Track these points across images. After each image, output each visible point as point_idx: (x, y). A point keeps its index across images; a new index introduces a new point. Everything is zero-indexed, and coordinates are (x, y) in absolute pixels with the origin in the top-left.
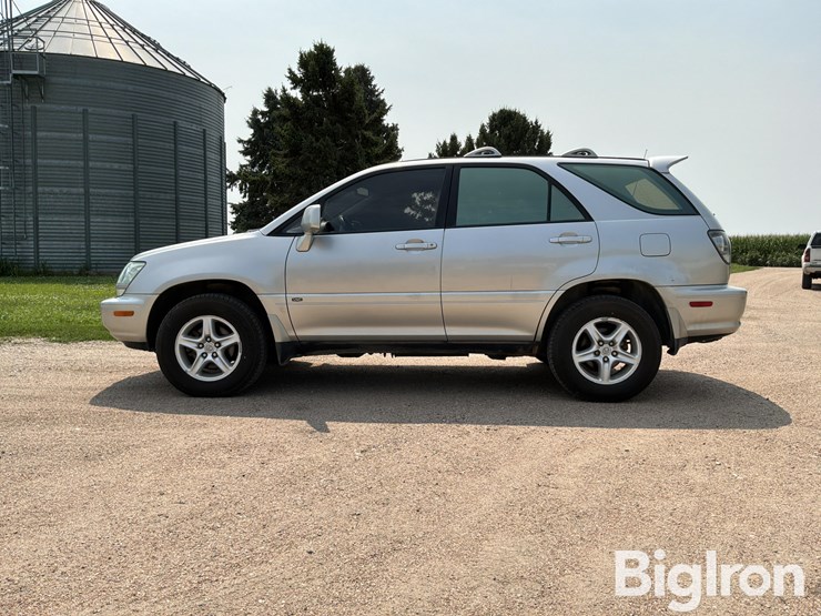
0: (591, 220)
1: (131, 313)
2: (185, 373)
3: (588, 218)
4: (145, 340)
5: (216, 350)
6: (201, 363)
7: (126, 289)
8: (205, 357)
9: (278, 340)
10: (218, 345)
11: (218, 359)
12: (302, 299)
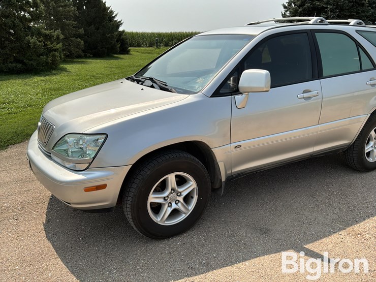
1: (103, 187)
2: (156, 223)
4: (115, 206)
5: (178, 198)
6: (170, 210)
7: (90, 164)
8: (170, 206)
9: (223, 179)
10: (179, 194)
11: (179, 204)
12: (241, 146)
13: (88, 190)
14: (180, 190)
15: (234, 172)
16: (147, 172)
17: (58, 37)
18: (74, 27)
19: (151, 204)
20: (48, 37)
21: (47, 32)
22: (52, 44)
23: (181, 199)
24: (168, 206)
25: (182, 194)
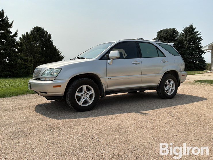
0: (166, 57)
1: (60, 86)
2: (78, 104)
3: (165, 56)
4: (63, 95)
5: (87, 96)
6: (83, 100)
7: (55, 78)
8: (84, 98)
9: (105, 91)
10: (87, 94)
11: (88, 98)
12: (111, 78)
13: (54, 87)
14: (88, 92)
15: (109, 89)
16: (75, 83)
17: (31, 61)
18: (39, 58)
19: (77, 96)
20: (26, 61)
21: (26, 58)
22: (27, 64)
23: (88, 96)
24: (83, 98)
25: (89, 94)
